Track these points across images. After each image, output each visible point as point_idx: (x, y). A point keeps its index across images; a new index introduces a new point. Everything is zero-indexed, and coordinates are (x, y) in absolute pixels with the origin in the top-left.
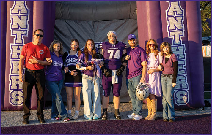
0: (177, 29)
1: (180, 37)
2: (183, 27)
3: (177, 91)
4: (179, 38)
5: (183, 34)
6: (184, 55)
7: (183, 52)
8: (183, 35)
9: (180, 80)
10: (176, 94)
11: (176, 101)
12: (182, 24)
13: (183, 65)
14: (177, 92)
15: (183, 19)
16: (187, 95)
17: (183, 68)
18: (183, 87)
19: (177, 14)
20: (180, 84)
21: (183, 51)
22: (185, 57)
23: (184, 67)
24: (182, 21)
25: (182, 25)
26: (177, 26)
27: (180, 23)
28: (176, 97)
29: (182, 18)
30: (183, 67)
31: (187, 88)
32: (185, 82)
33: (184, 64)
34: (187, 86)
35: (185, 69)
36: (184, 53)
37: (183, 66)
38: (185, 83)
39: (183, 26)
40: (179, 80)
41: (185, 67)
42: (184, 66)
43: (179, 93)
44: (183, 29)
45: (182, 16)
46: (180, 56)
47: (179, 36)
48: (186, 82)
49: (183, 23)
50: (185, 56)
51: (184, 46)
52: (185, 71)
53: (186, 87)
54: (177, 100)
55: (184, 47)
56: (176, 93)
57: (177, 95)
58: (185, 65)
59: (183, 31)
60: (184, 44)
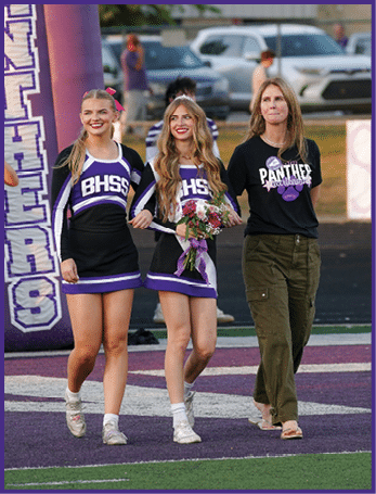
0: (13, 66)
1: (25, 93)
2: (33, 60)
3: (18, 279)
4: (22, 98)
5: (34, 83)
6: (39, 155)
7: (35, 146)
8: (34, 87)
9: (29, 241)
10: (14, 290)
11: (16, 316)
12: (29, 47)
13: (35, 190)
14: (19, 282)
15: (34, 31)
16: (55, 295)
17: (37, 201)
18: (39, 267)
19: (12, 13)
20: (28, 256)
21: (37, 143)
22: (42, 164)
23: (40, 198)
24: (29, 39)
25: (30, 51)
26: (14, 55)
27: (23, 46)
28: (15, 302)
29: (31, 28)
30: (37, 197)
31: (53, 271)
32: (47, 247)
33: (42, 189)
34: (53, 262)
35: (44, 206)
36: (38, 149)
37: (36, 194)
38: (47, 252)
39: (32, 54)
40: (23, 242)
41: (44, 197)
42: (40, 193)
43: (27, 286)
44: (34, 66)
45: (30, 21)
46: (27, 161)
47: (22, 90)
48: (49, 249)
49: (33, 45)
50: (42, 159)
51: (38, 123)
52: (45, 214)
53: (50, 267)
54: (19, 313)
55: (39, 127)
56: (16, 286)
57: (17, 294)
58: (45, 192)
59: (32, 72)
60: (40, 119)
